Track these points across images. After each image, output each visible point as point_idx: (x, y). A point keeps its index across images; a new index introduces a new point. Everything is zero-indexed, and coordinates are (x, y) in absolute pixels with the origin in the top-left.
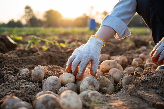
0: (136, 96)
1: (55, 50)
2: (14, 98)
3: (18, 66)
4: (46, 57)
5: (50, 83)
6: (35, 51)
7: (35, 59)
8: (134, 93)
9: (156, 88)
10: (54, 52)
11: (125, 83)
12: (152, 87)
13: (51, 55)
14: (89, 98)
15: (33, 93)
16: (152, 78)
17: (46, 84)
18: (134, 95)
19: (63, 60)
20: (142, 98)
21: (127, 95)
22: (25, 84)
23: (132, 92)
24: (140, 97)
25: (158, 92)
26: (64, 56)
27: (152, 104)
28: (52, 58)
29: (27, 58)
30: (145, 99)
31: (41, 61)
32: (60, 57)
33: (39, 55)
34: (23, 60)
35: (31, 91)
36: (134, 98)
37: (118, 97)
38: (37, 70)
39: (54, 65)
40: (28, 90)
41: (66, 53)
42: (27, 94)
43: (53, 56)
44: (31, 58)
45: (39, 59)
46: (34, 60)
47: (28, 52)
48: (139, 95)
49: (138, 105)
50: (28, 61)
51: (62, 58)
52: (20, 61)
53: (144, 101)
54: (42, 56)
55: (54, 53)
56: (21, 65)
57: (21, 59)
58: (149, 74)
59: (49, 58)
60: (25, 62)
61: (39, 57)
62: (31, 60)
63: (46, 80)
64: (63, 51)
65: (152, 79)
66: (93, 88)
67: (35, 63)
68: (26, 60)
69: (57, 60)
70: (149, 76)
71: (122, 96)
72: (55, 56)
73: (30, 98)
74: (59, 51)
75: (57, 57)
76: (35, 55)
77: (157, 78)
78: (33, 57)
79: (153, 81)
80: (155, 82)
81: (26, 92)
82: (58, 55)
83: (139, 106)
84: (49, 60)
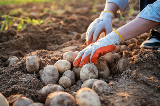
0: (141, 82)
1: (33, 30)
2: (23, 99)
3: (3, 53)
4: (27, 39)
5: (48, 74)
6: (14, 33)
7: (17, 43)
8: (139, 79)
9: (151, 69)
10: (33, 32)
11: (123, 66)
12: (147, 68)
13: (32, 36)
14: (97, 89)
15: (34, 87)
16: (145, 58)
17: (45, 75)
18: (139, 82)
19: (43, 40)
20: (146, 84)
21: (131, 81)
22: (23, 78)
23: (136, 78)
24: (144, 83)
25: (155, 74)
26: (44, 36)
27: (157, 88)
28: (33, 39)
29: (10, 43)
30: (149, 84)
31: (24, 44)
32: (40, 38)
33: (20, 38)
34: (6, 46)
35: (32, 85)
36: (140, 85)
37: (124, 85)
38: (32, 60)
39: (42, 50)
40: (28, 83)
41: (45, 32)
42: (29, 89)
43: (33, 37)
44: (13, 42)
45: (21, 43)
46: (17, 45)
47: (6, 35)
48: (143, 81)
49: (146, 92)
50: (11, 46)
51: (43, 38)
52: (3, 47)
53: (149, 87)
54: (23, 39)
55: (34, 34)
56: (4, 51)
57: (3, 45)
58: (140, 55)
59: (30, 39)
60: (8, 47)
61: (21, 40)
62: (13, 45)
63: (44, 71)
64: (41, 30)
65: (145, 60)
66: (94, 75)
67: (18, 48)
68: (8, 46)
69: (38, 41)
70: (142, 56)
71: (126, 83)
72: (35, 37)
73: (34, 94)
74: (38, 31)
75: (37, 38)
76: (16, 38)
77: (150, 58)
78: (15, 40)
79: (146, 62)
80: (149, 62)
81: (27, 87)
82: (38, 36)
83: (148, 93)
84: (30, 42)
